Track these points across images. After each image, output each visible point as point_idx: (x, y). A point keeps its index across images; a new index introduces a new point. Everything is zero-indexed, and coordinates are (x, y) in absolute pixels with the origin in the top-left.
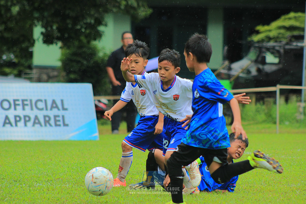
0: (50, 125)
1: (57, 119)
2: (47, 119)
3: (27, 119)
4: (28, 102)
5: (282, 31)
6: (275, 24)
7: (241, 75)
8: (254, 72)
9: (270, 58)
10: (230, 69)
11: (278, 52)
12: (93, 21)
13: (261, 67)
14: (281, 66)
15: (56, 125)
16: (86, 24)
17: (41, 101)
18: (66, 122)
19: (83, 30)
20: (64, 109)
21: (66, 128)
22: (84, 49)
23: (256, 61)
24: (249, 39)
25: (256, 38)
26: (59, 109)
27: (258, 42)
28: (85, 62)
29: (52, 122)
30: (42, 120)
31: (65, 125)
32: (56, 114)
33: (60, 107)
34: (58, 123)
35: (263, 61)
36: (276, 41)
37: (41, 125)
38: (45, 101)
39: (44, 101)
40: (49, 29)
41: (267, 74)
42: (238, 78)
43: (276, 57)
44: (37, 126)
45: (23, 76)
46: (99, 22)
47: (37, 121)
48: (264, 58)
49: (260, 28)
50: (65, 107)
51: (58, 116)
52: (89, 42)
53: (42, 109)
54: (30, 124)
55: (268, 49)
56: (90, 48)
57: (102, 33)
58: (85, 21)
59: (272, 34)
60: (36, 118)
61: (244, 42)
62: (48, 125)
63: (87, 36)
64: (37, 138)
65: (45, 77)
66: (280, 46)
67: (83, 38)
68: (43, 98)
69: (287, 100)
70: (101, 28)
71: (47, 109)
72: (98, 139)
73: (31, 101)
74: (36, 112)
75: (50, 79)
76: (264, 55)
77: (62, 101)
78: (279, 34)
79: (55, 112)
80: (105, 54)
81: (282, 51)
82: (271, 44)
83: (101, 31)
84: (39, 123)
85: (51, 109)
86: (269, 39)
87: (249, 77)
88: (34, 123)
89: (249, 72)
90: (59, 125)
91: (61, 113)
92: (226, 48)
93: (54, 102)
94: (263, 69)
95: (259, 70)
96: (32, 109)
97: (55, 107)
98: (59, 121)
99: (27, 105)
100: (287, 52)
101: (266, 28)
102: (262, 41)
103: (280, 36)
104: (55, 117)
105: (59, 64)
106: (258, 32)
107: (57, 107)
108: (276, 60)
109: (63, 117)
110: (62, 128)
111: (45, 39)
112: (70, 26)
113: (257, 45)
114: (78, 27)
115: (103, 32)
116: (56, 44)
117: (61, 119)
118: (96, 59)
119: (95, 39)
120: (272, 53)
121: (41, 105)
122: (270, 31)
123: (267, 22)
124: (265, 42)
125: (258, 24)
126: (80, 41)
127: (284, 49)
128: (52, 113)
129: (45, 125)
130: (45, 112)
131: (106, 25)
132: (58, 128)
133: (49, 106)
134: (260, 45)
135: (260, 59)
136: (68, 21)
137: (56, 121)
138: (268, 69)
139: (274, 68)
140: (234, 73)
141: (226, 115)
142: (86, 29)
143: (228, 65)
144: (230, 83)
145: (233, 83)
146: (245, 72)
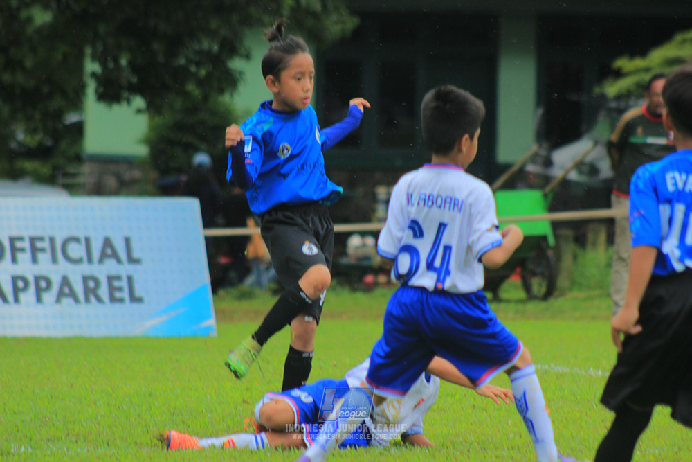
0: (99, 300)
1: (116, 284)
2: (91, 284)
3: (43, 284)
4: (46, 245)
6: (659, 55)
7: (574, 176)
8: (606, 171)
10: (548, 163)
12: (216, 48)
15: (113, 299)
16: (200, 52)
17: (76, 240)
18: (138, 292)
19: (193, 69)
20: (132, 260)
21: (136, 306)
22: (202, 116)
24: (597, 90)
25: (612, 89)
26: (119, 261)
27: (618, 97)
29: (103, 291)
30: (79, 289)
31: (135, 299)
32: (114, 272)
33: (123, 255)
34: (118, 295)
37: (76, 300)
38: (87, 240)
39: (83, 242)
42: (565, 183)
44: (67, 301)
45: (61, 180)
46: (231, 48)
47: (66, 290)
49: (623, 63)
50: (136, 254)
51: (118, 278)
52: (206, 98)
53: (79, 261)
54: (48, 297)
56: (214, 113)
57: (238, 76)
58: (197, 47)
60: (65, 281)
61: (584, 98)
62: (93, 299)
63: (201, 83)
64: (69, 333)
65: (111, 182)
67: (191, 87)
68: (81, 235)
70: (236, 64)
71: (90, 260)
72: (214, 334)
73: (52, 240)
74: (63, 267)
75: (125, 187)
77: (127, 241)
79: (111, 267)
83: (235, 72)
84: (72, 294)
85: (101, 261)
87: (594, 182)
88: (61, 294)
89: (593, 170)
90: (121, 300)
91: (125, 269)
92: (540, 111)
93: (107, 243)
96: (54, 260)
97: (110, 256)
98: (120, 289)
99: (43, 250)
101: (639, 63)
102: (627, 94)
104: (110, 279)
105: (142, 151)
106: (619, 74)
107: (115, 256)
109: (130, 279)
110: (128, 306)
111: (100, 91)
112: (161, 58)
113: (613, 105)
114: (182, 61)
115: (241, 73)
116: (129, 101)
117: (124, 284)
119: (221, 91)
121: (76, 250)
122: (647, 70)
123: (641, 50)
124: (633, 98)
125: (620, 54)
126: (186, 95)
128: (102, 271)
129: (87, 300)
130: (85, 269)
131: (248, 57)
132: (117, 306)
133: (96, 254)
134: (622, 105)
136: (156, 46)
137: (112, 289)
140: (557, 173)
141: (534, 274)
142: (198, 64)
143: (543, 153)
144: (545, 196)
145: (550, 197)
146: (586, 169)
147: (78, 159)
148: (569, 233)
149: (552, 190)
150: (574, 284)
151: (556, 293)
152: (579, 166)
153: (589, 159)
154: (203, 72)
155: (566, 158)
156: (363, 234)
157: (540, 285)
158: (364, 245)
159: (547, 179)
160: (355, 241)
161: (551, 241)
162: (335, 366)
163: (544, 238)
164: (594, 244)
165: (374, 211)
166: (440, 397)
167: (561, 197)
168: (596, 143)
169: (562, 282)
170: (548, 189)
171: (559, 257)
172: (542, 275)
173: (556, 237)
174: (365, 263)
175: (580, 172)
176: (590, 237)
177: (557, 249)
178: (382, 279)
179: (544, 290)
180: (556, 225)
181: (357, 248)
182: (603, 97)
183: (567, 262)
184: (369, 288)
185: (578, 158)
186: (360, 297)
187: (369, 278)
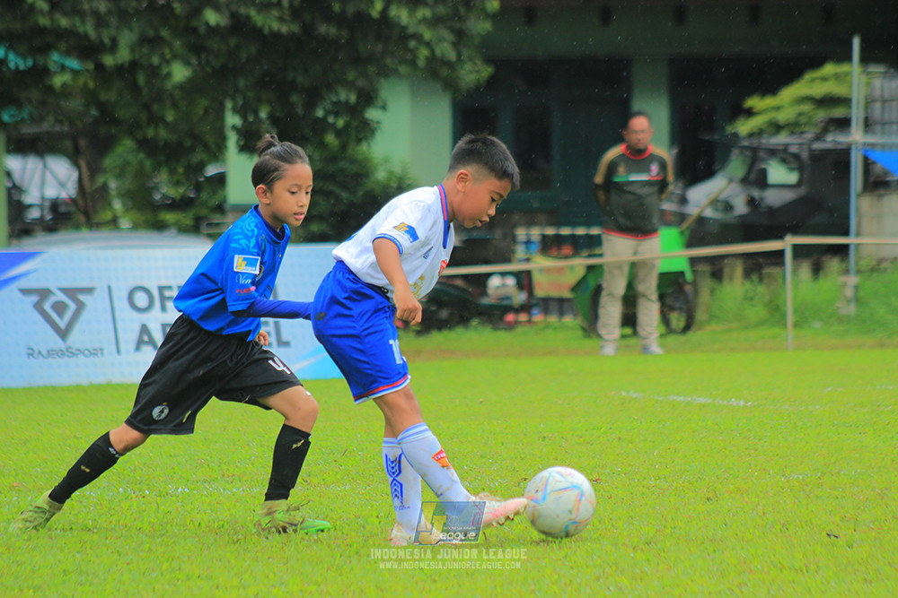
5: (806, 108)
6: (789, 93)
7: (709, 213)
8: (741, 208)
9: (778, 173)
10: (683, 201)
11: (796, 157)
12: (353, 98)
13: (756, 193)
14: (802, 191)
16: (338, 103)
19: (331, 120)
21: (283, 350)
22: (343, 164)
23: (745, 181)
24: (729, 129)
25: (744, 127)
27: (751, 135)
28: (344, 195)
31: (282, 343)
35: (761, 181)
36: (793, 133)
40: (251, 119)
41: (772, 211)
42: (701, 220)
43: (791, 169)
45: (205, 230)
46: (368, 98)
48: (763, 173)
49: (753, 102)
52: (344, 147)
55: (772, 152)
56: (353, 161)
57: (375, 126)
58: (334, 98)
59: (782, 117)
61: (717, 137)
63: (339, 134)
66: (801, 144)
67: (330, 139)
69: (817, 269)
70: (372, 114)
76: (763, 166)
78: (800, 114)
80: (391, 173)
81: (805, 155)
82: (782, 139)
83: (372, 121)
86: (777, 127)
87: (729, 218)
89: (728, 207)
92: (675, 151)
94: (762, 199)
95: (752, 202)
100: (818, 157)
101: (769, 101)
102: (759, 133)
103: (803, 120)
106: (750, 113)
108: (792, 178)
111: (242, 143)
112: (300, 110)
113: (746, 143)
114: (320, 113)
115: (378, 123)
117: (271, 328)
118: (369, 185)
119: (359, 140)
120: (784, 161)
122: (778, 108)
123: (771, 88)
124: (765, 136)
125: (750, 93)
126: (325, 146)
127: (811, 150)
131: (384, 107)
134: (755, 142)
135: (753, 176)
136: (295, 98)
138: (773, 198)
139: (789, 196)
140: (693, 210)
141: (672, 309)
142: (336, 114)
143: (678, 192)
144: (682, 233)
145: (687, 233)
146: (720, 206)
147: (220, 208)
148: (706, 268)
149: (688, 228)
150: (712, 317)
151: (694, 328)
152: (714, 203)
153: (723, 196)
154: (341, 123)
155: (702, 197)
156: (503, 274)
157: (678, 320)
158: (504, 286)
159: (682, 217)
160: (494, 282)
161: (689, 276)
162: (481, 402)
163: (682, 274)
164: (731, 278)
165: (513, 252)
166: (586, 431)
167: (699, 233)
168: (731, 180)
169: (700, 315)
170: (685, 226)
171: (696, 292)
172: (681, 309)
173: (694, 272)
174: (506, 303)
175: (716, 210)
176: (726, 271)
177: (694, 283)
178: (523, 317)
179: (682, 324)
180: (694, 261)
181: (498, 287)
182: (735, 135)
183: (704, 296)
184: (511, 326)
185: (713, 196)
186: (502, 336)
187: (510, 317)
